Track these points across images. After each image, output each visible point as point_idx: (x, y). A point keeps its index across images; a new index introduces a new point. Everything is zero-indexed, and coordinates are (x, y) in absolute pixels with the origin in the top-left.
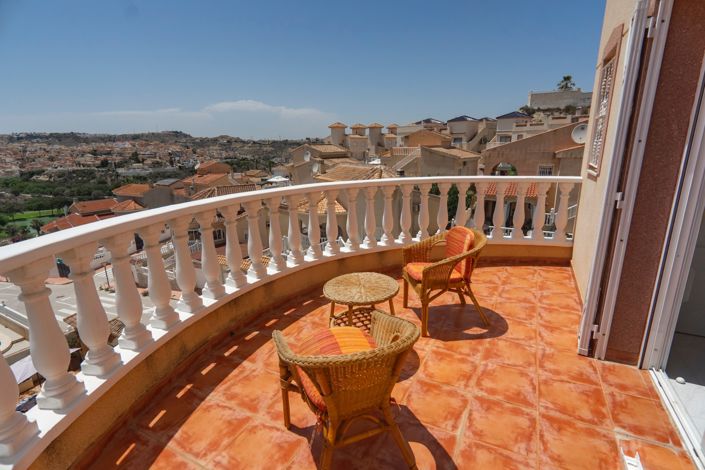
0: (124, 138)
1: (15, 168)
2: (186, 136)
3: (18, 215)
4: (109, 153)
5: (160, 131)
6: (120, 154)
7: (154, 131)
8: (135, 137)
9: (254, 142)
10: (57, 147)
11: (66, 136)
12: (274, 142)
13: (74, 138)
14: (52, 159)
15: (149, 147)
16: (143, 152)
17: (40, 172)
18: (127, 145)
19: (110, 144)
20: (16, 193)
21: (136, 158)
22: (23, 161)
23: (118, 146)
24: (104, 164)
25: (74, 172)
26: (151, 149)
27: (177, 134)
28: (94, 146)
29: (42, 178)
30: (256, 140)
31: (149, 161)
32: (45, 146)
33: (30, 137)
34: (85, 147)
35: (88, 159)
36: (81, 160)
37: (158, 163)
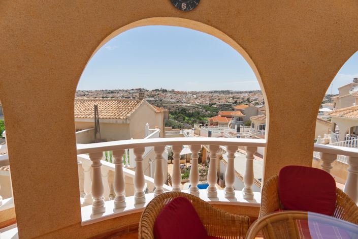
0: (246, 92)
1: (208, 102)
3: (205, 118)
4: (238, 98)
6: (243, 99)
8: (250, 92)
10: (222, 95)
11: (226, 91)
13: (228, 92)
14: (219, 99)
15: (255, 96)
16: (252, 98)
17: (215, 104)
18: (246, 95)
19: (239, 94)
20: (206, 111)
21: (248, 100)
22: (211, 99)
23: (242, 96)
24: (236, 102)
25: (225, 104)
26: (256, 97)
28: (234, 95)
29: (215, 106)
31: (254, 102)
32: (218, 95)
33: (215, 92)
34: (231, 95)
35: (231, 100)
36: (228, 100)
37: (257, 103)
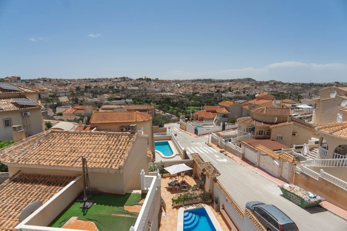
0: (227, 81)
1: (192, 91)
2: (253, 80)
3: (189, 107)
4: (220, 87)
5: (242, 78)
6: (224, 88)
7: (240, 78)
8: (231, 81)
9: (290, 84)
10: (204, 84)
11: (208, 80)
12: (303, 84)
13: (210, 81)
14: (202, 88)
15: (236, 85)
16: (233, 87)
17: (198, 93)
18: (228, 84)
19: (221, 83)
20: (190, 100)
21: (230, 90)
22: (194, 89)
23: (224, 84)
24: (218, 91)
25: (208, 93)
27: (249, 79)
28: (216, 84)
29: (198, 95)
30: (291, 83)
31: (235, 91)
32: (201, 84)
33: (198, 80)
34: (213, 84)
35: (213, 89)
36: (211, 89)
37: (238, 92)
